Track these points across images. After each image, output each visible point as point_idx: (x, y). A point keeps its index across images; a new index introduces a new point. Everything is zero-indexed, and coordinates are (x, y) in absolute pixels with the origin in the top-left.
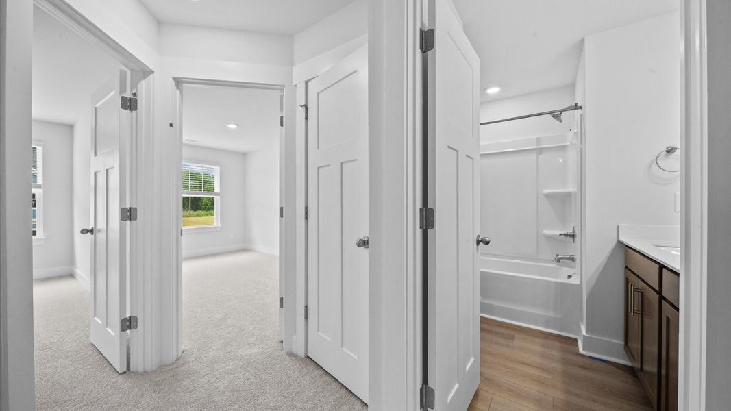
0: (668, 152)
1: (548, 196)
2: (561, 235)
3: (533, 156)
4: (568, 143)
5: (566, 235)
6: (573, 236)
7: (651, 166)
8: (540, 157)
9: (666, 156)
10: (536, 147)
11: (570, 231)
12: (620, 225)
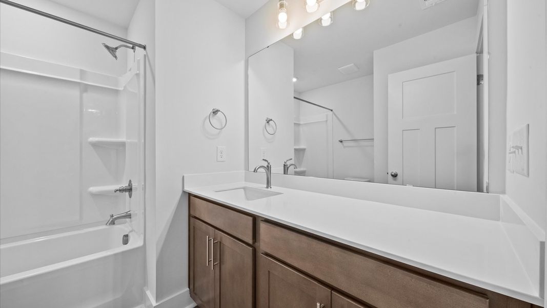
0: (214, 113)
1: (95, 145)
2: (116, 191)
3: (75, 93)
4: (121, 89)
5: (121, 190)
6: (129, 190)
7: (204, 122)
8: (85, 95)
9: (213, 116)
10: (79, 81)
11: (125, 185)
12: (185, 175)
